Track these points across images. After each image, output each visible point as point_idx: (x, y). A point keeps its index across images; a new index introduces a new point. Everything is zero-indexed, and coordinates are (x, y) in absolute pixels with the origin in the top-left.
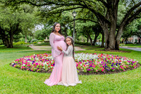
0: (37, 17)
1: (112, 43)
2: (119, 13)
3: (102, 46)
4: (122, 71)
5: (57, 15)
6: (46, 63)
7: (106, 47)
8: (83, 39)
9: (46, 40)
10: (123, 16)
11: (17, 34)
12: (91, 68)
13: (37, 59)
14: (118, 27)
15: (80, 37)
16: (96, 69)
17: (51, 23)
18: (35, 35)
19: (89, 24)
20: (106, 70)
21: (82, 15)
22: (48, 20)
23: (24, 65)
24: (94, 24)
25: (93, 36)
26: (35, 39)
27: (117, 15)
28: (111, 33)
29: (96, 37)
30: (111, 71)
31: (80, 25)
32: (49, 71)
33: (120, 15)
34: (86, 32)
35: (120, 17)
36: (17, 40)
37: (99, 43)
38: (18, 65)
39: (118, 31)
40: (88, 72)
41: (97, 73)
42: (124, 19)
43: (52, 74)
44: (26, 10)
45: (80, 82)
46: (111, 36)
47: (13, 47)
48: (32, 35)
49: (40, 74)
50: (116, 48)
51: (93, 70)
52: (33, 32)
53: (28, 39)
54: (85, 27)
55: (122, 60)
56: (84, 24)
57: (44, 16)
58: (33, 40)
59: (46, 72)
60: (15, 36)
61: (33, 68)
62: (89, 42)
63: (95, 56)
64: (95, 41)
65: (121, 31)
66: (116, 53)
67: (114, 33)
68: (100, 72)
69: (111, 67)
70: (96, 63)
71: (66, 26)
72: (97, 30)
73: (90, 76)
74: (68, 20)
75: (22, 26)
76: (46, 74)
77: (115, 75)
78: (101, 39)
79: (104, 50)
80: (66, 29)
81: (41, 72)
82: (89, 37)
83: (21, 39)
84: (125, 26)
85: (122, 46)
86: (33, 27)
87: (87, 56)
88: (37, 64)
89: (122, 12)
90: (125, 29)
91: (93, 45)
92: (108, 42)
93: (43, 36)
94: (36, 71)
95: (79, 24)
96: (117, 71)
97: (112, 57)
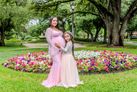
0: (31, 11)
1: (116, 38)
2: (122, 4)
3: (104, 42)
4: (128, 69)
5: (54, 7)
6: (42, 62)
7: (108, 43)
8: (83, 34)
9: (42, 36)
10: (127, 7)
11: (9, 30)
12: (93, 67)
13: (33, 58)
14: (122, 20)
15: (80, 33)
16: (99, 68)
17: (47, 17)
18: (29, 31)
19: (89, 17)
20: (110, 69)
21: (82, 8)
22: (44, 13)
23: (18, 65)
24: (95, 17)
25: (94, 31)
26: (29, 36)
27: (120, 7)
28: (115, 27)
29: (98, 32)
30: (116, 70)
31: (79, 19)
32: (47, 71)
33: (124, 7)
34: (86, 26)
35: (124, 8)
36: (9, 37)
37: (101, 39)
38: (12, 66)
39: (122, 25)
40: (90, 71)
41: (100, 73)
42: (129, 11)
43: (50, 75)
44: (19, 3)
45: (82, 83)
46: (115, 30)
47: (4, 46)
48: (25, 31)
49: (37, 75)
50: (121, 44)
51: (96, 69)
52: (27, 28)
53: (21, 35)
54: (85, 21)
55: (127, 57)
56: (84, 17)
57: (39, 9)
58: (26, 37)
59: (43, 72)
60: (6, 33)
61: (29, 68)
62: (90, 37)
63: (97, 54)
64: (97, 36)
65: (125, 25)
66: (120, 49)
67: (117, 28)
68: (104, 71)
69: (116, 66)
70: (98, 61)
71: (64, 20)
72: (99, 24)
73: (92, 75)
74: (65, 13)
75: (15, 21)
76: (43, 75)
77: (120, 74)
78: (103, 34)
79: (107, 47)
80: (64, 23)
81: (37, 72)
82: (89, 32)
83: (13, 36)
84: (129, 19)
85: (126, 42)
86: (27, 22)
87: (88, 53)
88: (33, 64)
89: (126, 3)
90: (129, 23)
91: (95, 41)
92: (111, 38)
93: (38, 32)
94: (32, 71)
95: (78, 17)
96: (123, 69)
97: (116, 53)
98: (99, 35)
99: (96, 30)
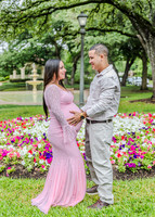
9: (14, 76)
22: (20, 31)
24: (125, 38)
40: (129, 171)
80: (60, 49)
93: (6, 68)
98: (131, 72)
99: (125, 62)
